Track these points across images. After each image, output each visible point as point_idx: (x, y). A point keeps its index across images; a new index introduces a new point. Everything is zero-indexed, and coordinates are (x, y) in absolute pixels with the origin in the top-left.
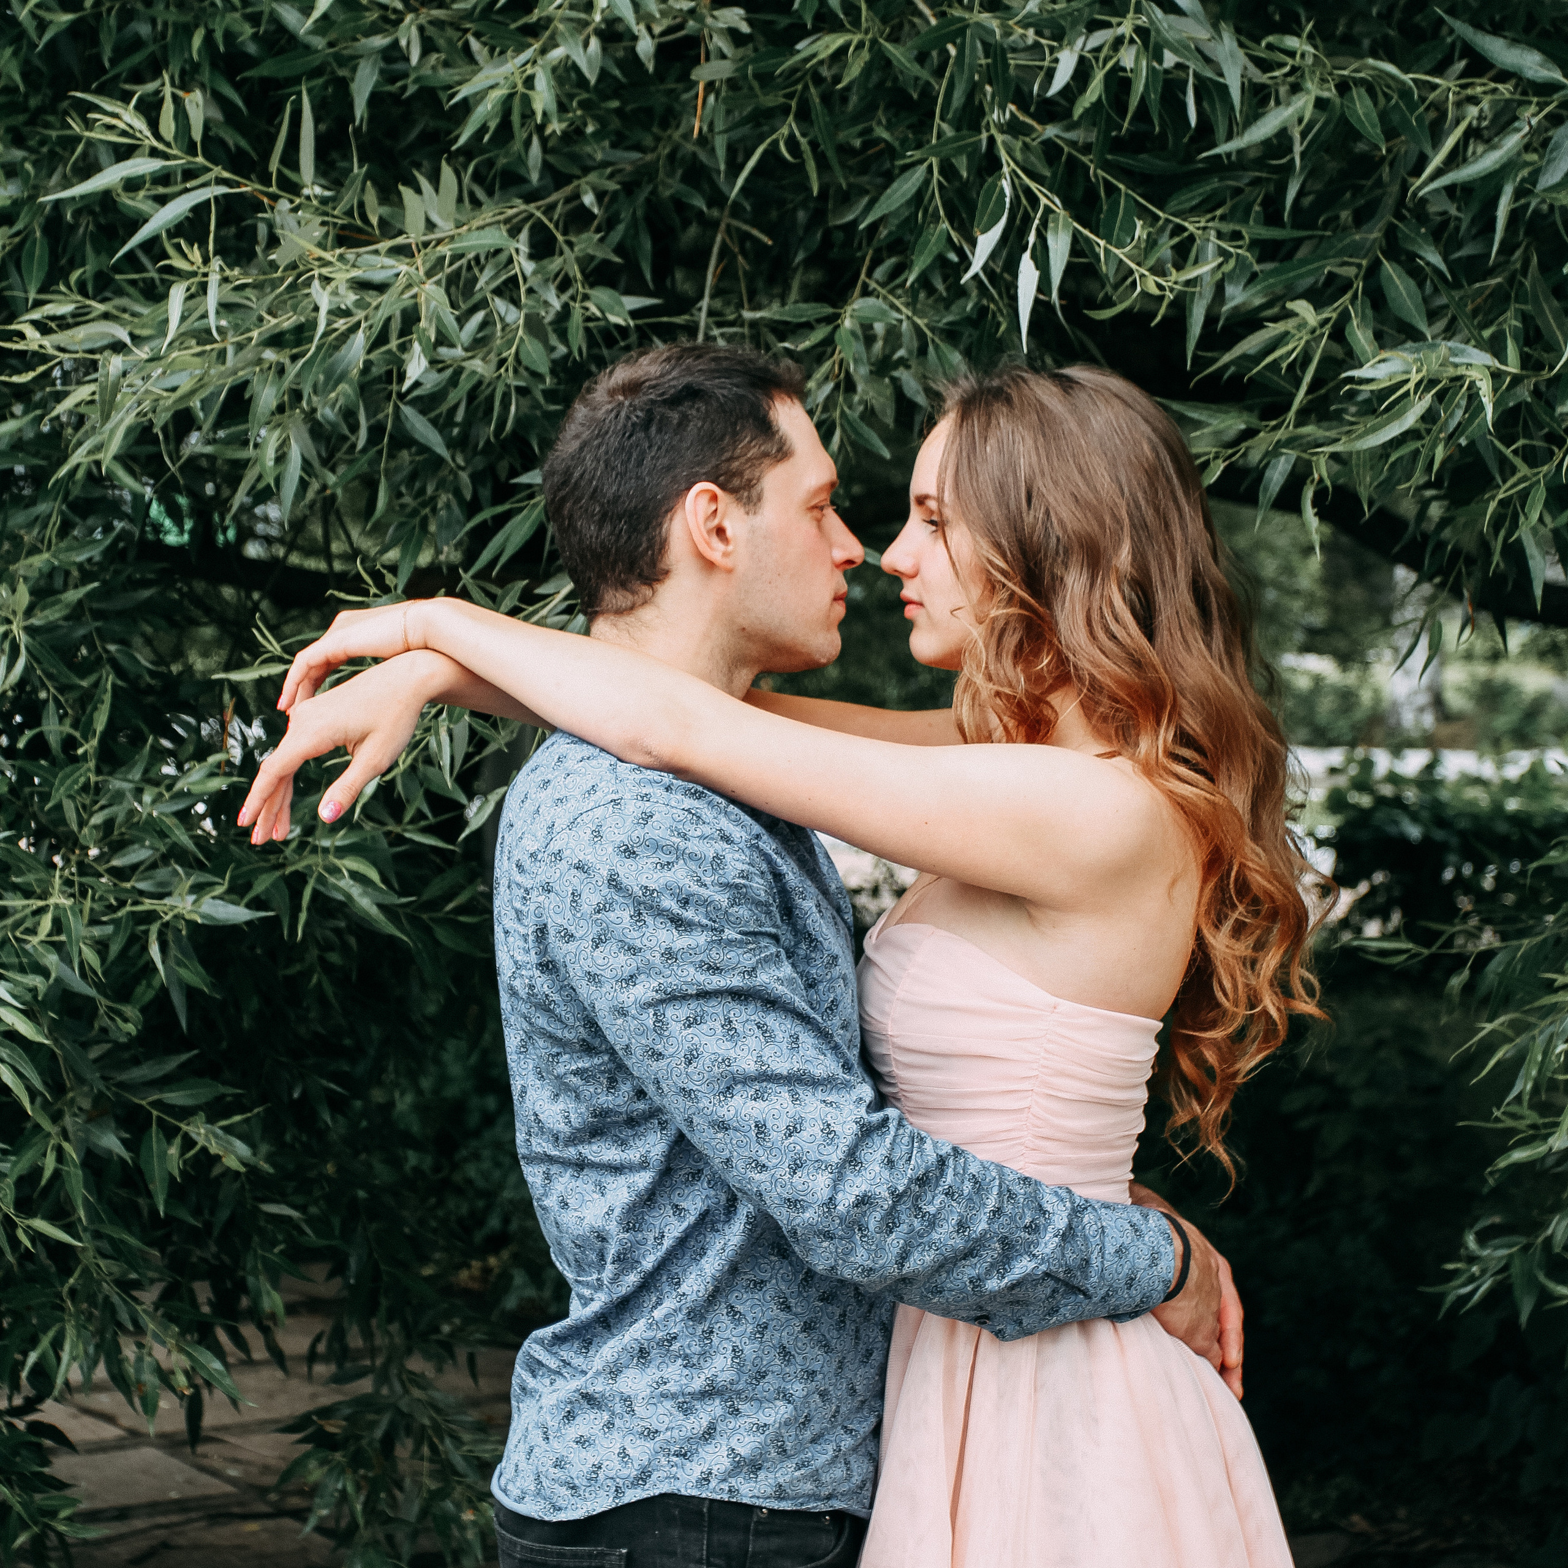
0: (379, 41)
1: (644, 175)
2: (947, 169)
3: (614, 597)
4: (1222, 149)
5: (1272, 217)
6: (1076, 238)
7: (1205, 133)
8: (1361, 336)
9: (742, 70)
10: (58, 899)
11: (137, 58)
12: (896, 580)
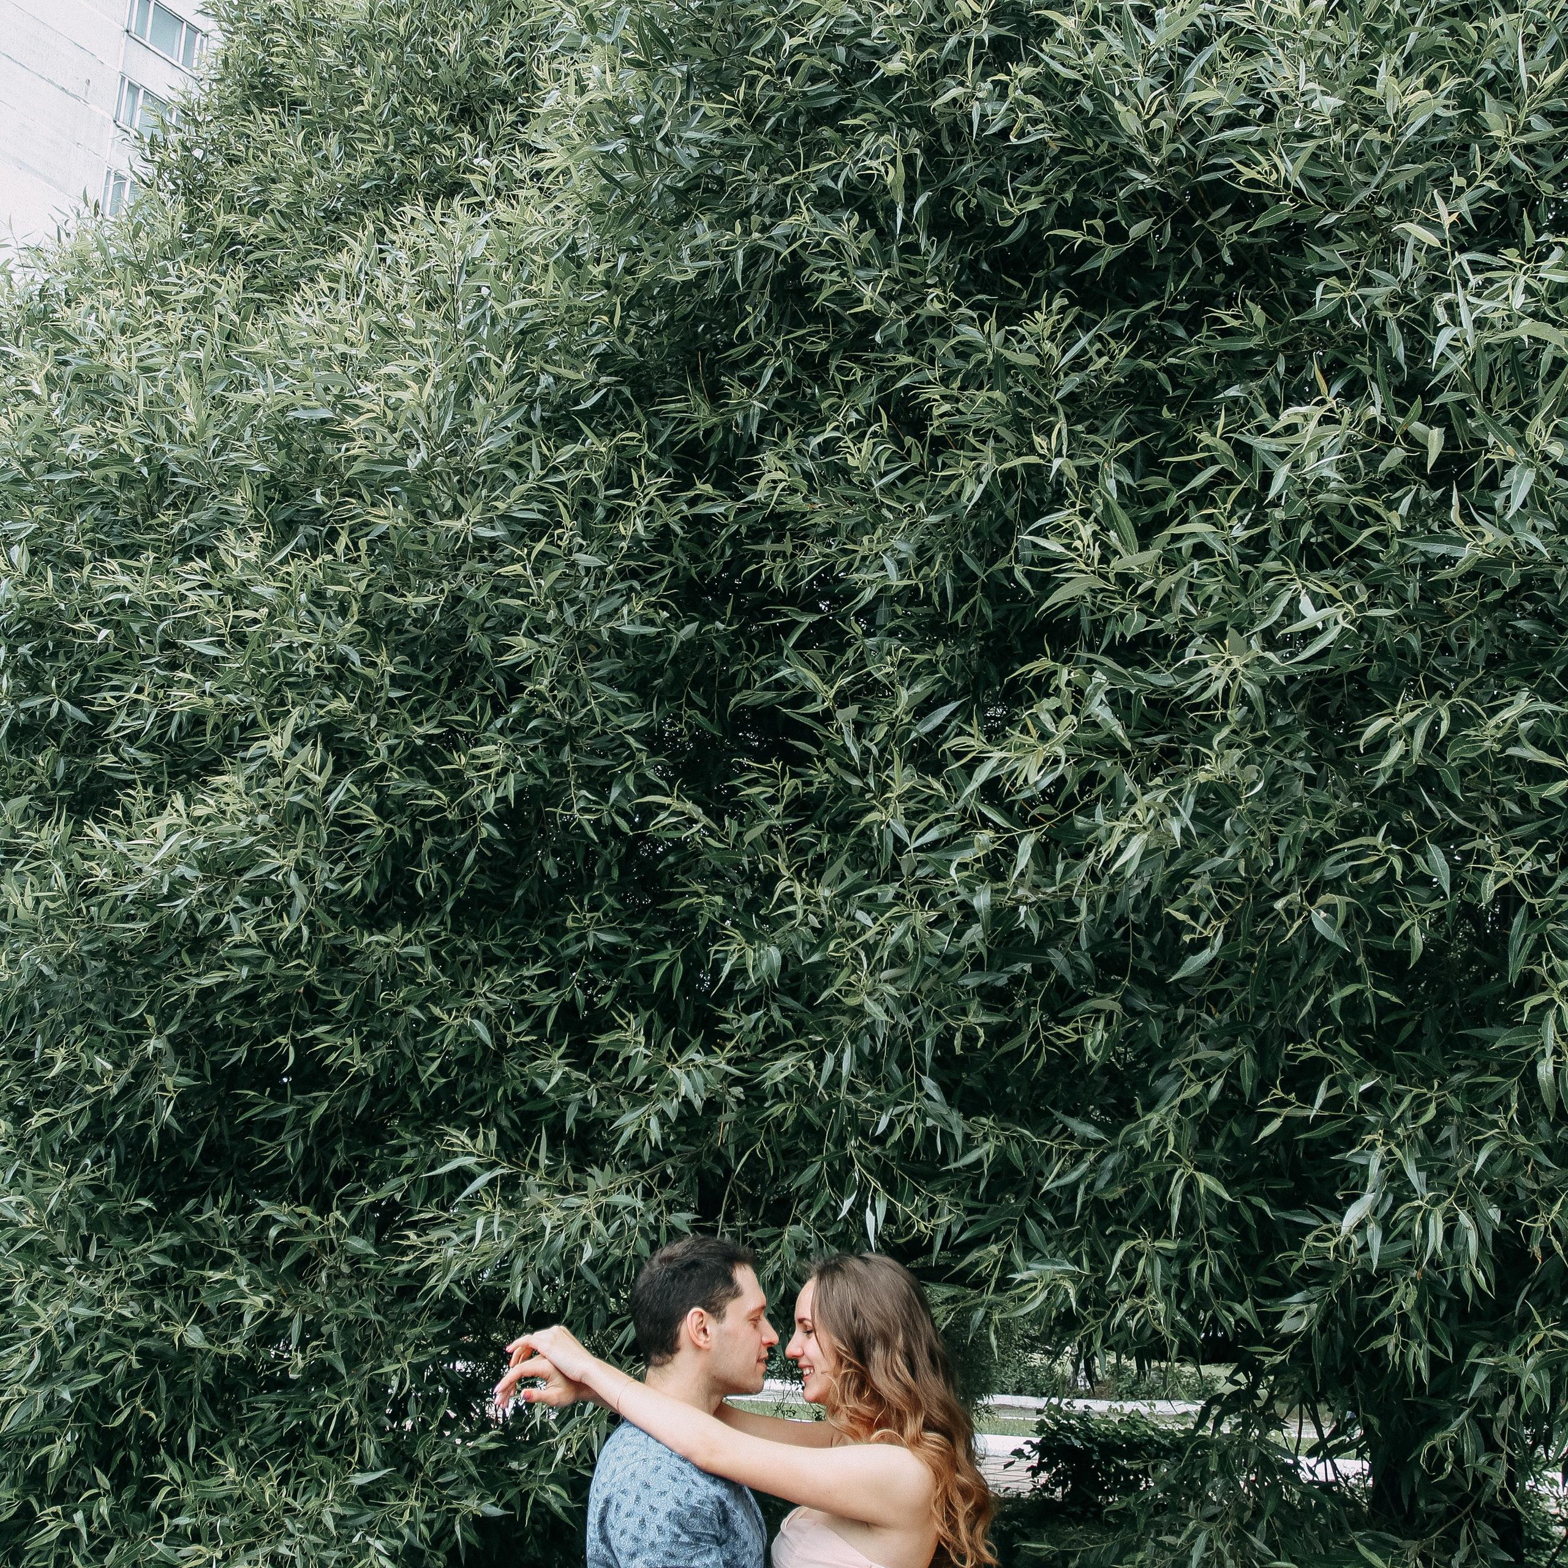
0: (578, 1095)
1: (697, 1157)
2: (830, 1165)
3: (656, 1359)
4: (953, 1166)
5: (974, 1197)
6: (889, 1202)
7: (944, 1159)
8: (1017, 1257)
9: (739, 1117)
10: (412, 1502)
11: (474, 1099)
12: (795, 1359)
